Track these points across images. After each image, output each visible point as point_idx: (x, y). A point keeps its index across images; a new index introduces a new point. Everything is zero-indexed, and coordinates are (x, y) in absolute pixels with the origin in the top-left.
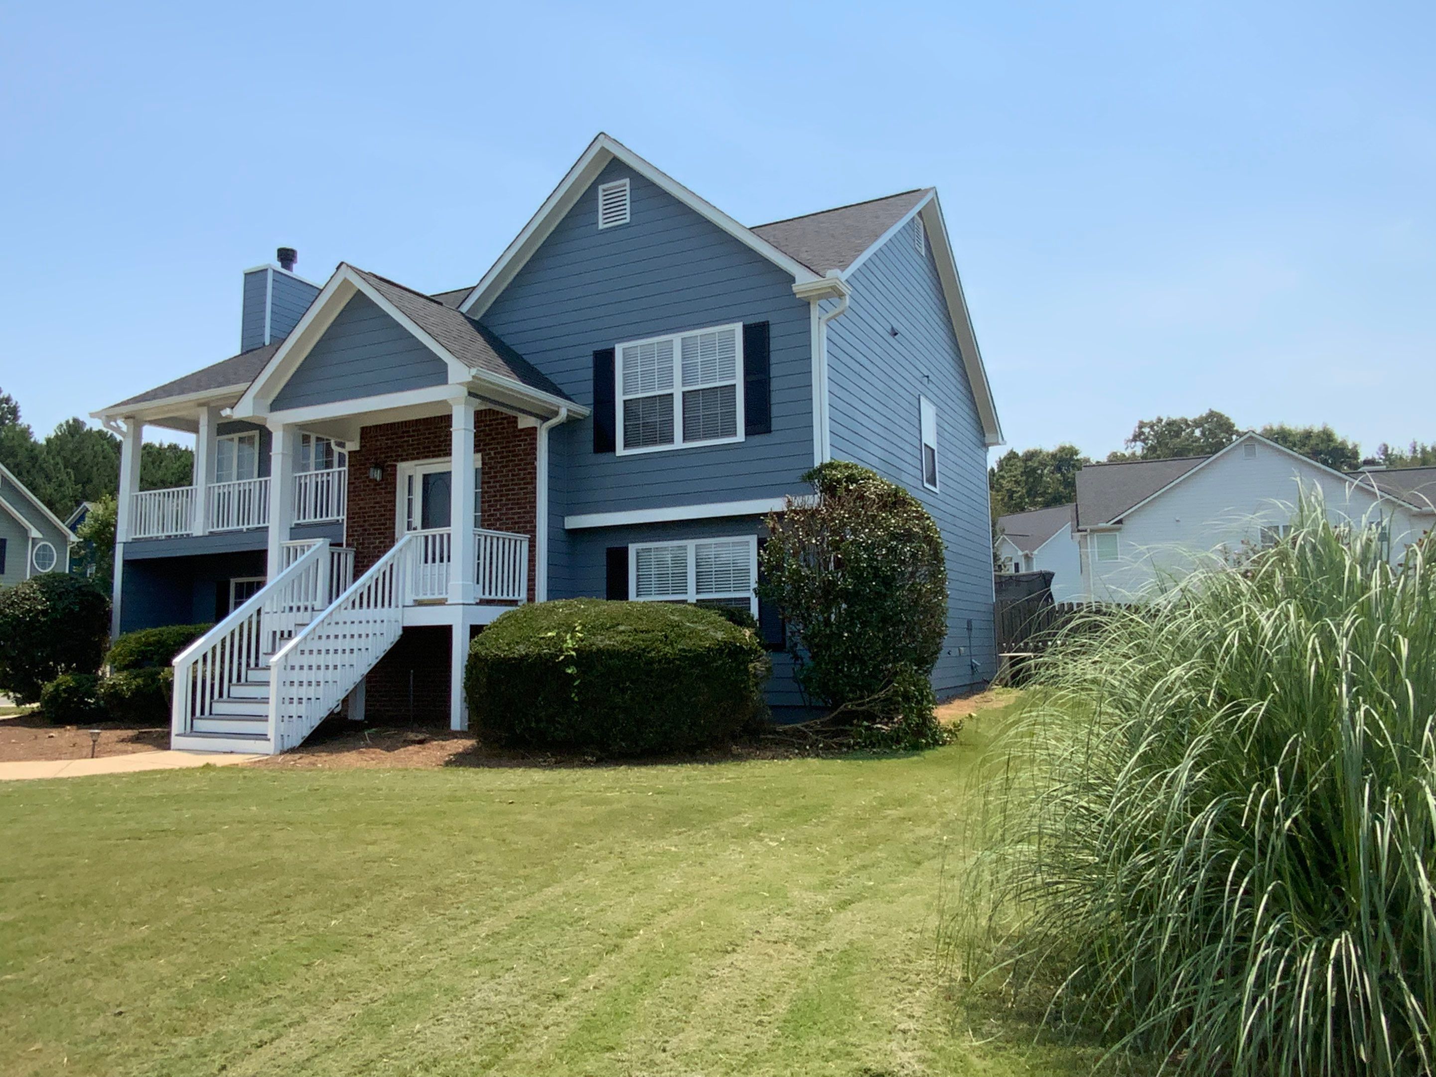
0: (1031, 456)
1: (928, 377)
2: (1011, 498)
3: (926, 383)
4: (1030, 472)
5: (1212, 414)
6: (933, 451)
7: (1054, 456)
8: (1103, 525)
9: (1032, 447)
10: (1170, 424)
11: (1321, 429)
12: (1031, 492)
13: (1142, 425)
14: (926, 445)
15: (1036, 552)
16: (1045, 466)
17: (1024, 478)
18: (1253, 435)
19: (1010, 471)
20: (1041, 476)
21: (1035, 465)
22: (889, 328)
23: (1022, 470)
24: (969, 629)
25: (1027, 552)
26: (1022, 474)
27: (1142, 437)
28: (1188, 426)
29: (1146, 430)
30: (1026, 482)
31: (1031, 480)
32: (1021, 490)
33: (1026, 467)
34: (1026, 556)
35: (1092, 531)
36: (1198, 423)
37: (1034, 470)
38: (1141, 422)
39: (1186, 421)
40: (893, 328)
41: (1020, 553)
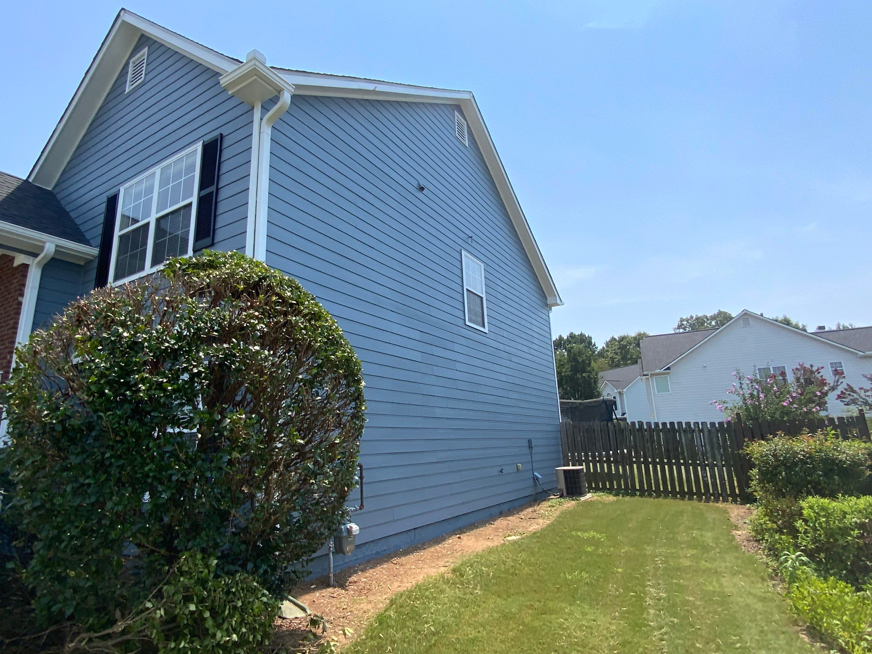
0: (622, 339)
1: (471, 237)
2: (613, 362)
3: (470, 243)
4: (623, 348)
5: (720, 313)
6: (482, 298)
7: (635, 338)
8: (658, 371)
9: (622, 334)
10: (697, 319)
11: (783, 318)
12: (624, 358)
13: (682, 320)
14: (467, 289)
15: (625, 390)
16: (631, 344)
17: (619, 351)
18: (747, 312)
19: (612, 347)
20: (629, 349)
21: (625, 344)
22: (415, 183)
23: (618, 346)
24: (530, 447)
25: (619, 390)
26: (618, 349)
27: (683, 327)
28: (708, 320)
29: (685, 323)
30: (621, 353)
31: (623, 352)
32: (618, 357)
33: (620, 345)
34: (620, 394)
35: (652, 375)
36: (713, 318)
37: (625, 346)
38: (681, 318)
39: (706, 317)
40: (419, 184)
41: (616, 391)
